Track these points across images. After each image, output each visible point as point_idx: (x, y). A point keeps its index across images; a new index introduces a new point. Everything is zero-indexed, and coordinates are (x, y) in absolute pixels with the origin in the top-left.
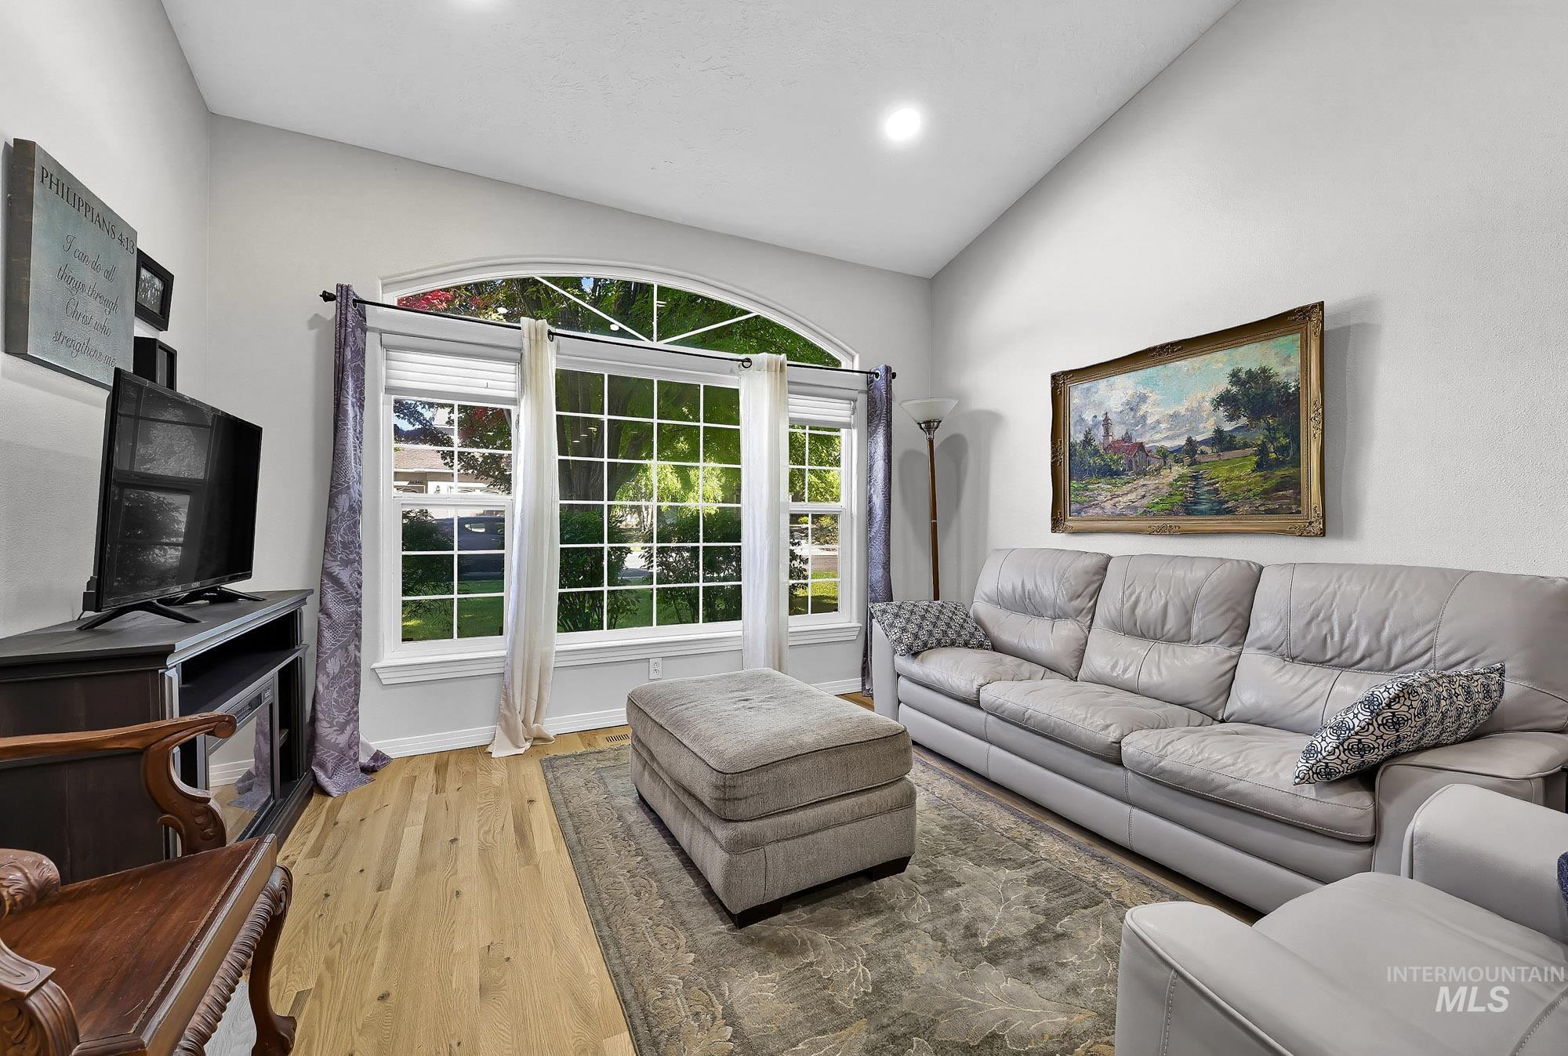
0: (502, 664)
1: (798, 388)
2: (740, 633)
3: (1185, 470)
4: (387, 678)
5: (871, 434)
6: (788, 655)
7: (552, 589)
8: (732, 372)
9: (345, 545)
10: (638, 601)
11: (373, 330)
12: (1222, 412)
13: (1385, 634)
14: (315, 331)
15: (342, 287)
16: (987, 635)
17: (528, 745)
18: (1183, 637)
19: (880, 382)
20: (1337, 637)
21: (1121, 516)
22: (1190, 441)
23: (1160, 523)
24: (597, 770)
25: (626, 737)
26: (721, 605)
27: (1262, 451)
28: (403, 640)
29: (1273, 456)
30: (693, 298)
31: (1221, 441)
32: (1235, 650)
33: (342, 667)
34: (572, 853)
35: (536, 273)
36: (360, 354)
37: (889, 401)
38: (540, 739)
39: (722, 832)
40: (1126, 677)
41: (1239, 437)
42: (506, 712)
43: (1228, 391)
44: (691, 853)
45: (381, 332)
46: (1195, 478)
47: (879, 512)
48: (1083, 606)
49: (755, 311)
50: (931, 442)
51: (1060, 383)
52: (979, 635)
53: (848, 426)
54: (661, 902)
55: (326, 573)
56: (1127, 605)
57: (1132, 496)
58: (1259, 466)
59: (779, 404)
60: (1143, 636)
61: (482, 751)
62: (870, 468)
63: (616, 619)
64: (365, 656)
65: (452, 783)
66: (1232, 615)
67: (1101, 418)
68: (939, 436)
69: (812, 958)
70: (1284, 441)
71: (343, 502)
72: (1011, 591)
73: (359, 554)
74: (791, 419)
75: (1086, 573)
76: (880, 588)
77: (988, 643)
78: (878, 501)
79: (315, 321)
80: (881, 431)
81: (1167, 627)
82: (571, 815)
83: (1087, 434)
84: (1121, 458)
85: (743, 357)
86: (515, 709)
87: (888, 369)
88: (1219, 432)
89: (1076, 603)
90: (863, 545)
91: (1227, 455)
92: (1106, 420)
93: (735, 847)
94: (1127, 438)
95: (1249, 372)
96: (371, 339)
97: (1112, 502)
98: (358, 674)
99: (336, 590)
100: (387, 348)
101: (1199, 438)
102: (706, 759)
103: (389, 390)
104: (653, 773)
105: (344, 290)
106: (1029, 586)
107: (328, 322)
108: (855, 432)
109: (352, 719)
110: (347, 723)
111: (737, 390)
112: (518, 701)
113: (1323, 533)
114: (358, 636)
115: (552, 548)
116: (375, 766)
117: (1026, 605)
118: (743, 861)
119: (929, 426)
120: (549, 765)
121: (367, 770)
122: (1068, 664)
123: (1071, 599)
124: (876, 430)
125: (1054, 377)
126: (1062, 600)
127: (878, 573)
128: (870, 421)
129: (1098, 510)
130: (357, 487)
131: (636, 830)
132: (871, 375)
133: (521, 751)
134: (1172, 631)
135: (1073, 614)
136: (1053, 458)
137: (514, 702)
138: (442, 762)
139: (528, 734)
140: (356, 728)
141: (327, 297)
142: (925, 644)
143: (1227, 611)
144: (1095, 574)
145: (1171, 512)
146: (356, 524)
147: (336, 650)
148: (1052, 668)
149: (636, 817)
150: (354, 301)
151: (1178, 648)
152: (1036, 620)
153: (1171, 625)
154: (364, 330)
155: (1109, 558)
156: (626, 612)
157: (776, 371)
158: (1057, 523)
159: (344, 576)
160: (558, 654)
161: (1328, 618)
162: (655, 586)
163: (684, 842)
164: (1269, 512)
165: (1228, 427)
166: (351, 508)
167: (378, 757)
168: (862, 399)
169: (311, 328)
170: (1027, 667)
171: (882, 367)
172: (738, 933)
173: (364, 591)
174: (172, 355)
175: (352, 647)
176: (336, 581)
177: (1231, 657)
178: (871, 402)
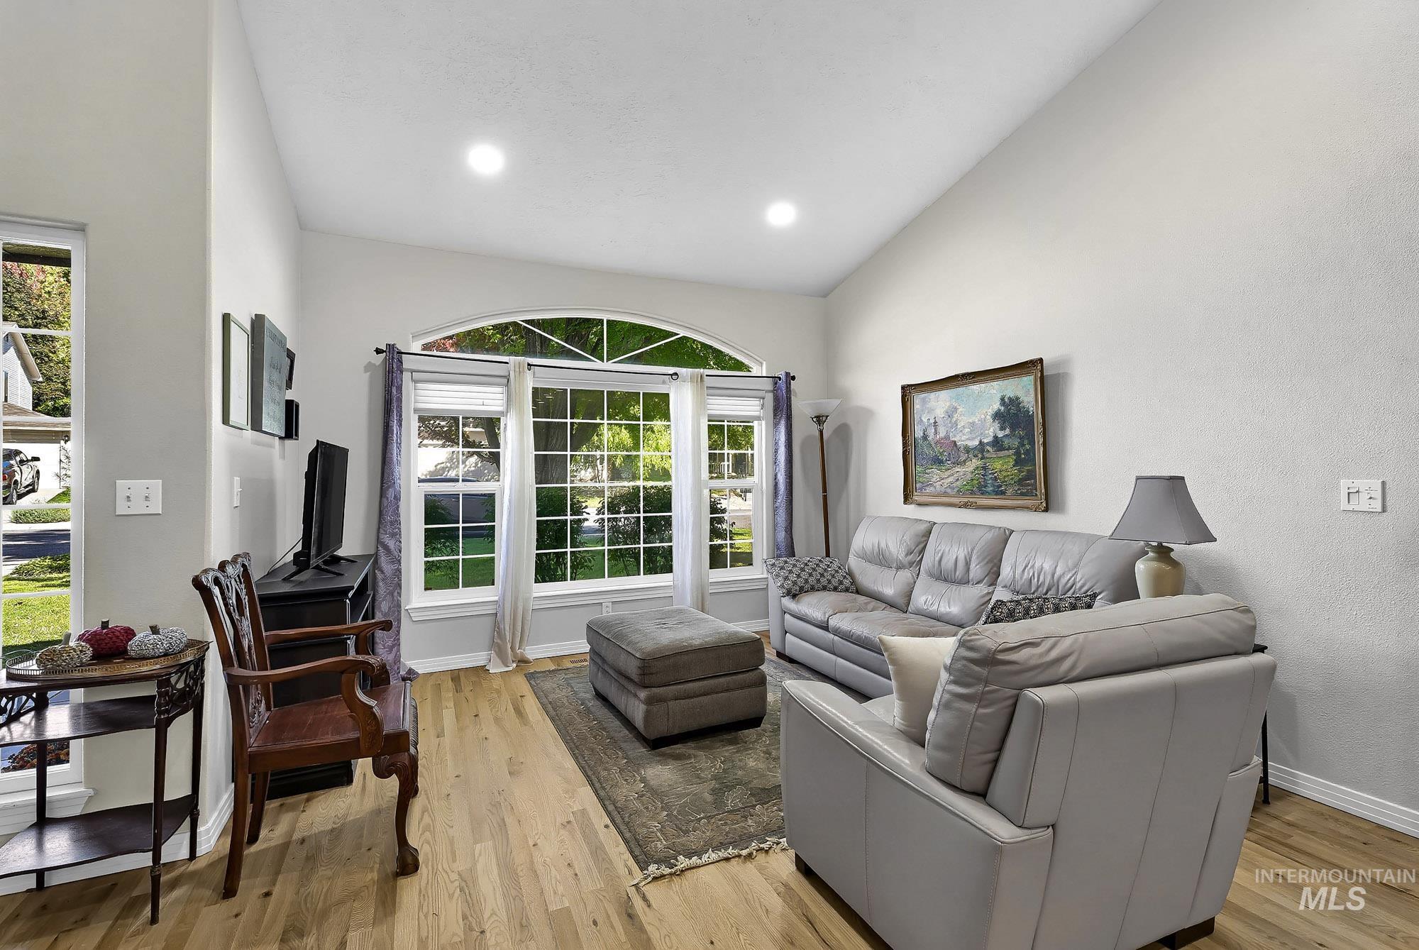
0: (495, 607)
1: (715, 391)
2: (671, 583)
3: (979, 463)
4: (416, 616)
5: (776, 425)
6: (708, 599)
7: (530, 551)
8: (664, 382)
9: (392, 523)
10: (594, 559)
11: (408, 370)
12: (997, 425)
13: (1056, 576)
14: (368, 374)
15: (389, 345)
16: (853, 583)
17: (515, 665)
18: (965, 581)
19: (782, 384)
20: (1036, 579)
21: (945, 494)
22: (981, 442)
23: (966, 500)
24: (566, 679)
25: (585, 660)
26: (660, 561)
27: (1018, 453)
28: (426, 589)
29: (1023, 456)
30: (634, 327)
31: (997, 442)
32: (991, 589)
33: (390, 608)
34: (552, 719)
35: (518, 319)
36: (400, 389)
37: (789, 399)
38: (523, 661)
39: (643, 694)
40: (931, 609)
41: (1006, 441)
42: (499, 641)
43: (999, 410)
44: (626, 713)
45: (412, 371)
46: (984, 468)
47: (782, 487)
48: (913, 560)
49: (682, 333)
50: (821, 432)
51: (908, 392)
52: (847, 582)
53: (758, 418)
54: (609, 740)
55: (379, 541)
56: (937, 559)
57: (951, 479)
58: (1017, 463)
59: (700, 405)
60: (946, 580)
61: (483, 669)
62: (776, 451)
63: (576, 573)
64: (403, 599)
65: (467, 687)
66: (990, 565)
67: (932, 421)
68: (828, 429)
69: (693, 760)
70: (1028, 447)
71: (391, 493)
72: (871, 547)
73: (399, 529)
74: (709, 416)
75: (917, 535)
76: (783, 545)
77: (853, 588)
78: (781, 478)
79: (369, 367)
80: (783, 423)
81: (957, 573)
82: (550, 703)
83: (925, 431)
84: (944, 451)
85: (671, 370)
86: (506, 639)
87: (787, 374)
88: (996, 437)
89: (910, 557)
90: (771, 514)
91: (1002, 454)
92: (935, 422)
93: (649, 701)
94: (947, 437)
95: (1009, 398)
96: (406, 376)
97: (940, 483)
98: (399, 612)
99: (386, 554)
100: (416, 382)
101: (986, 441)
102: (634, 653)
103: (416, 410)
104: (605, 672)
105: (391, 347)
106: (883, 545)
107: (379, 366)
108: (764, 422)
109: (396, 644)
110: (393, 646)
111: (668, 394)
112: (507, 634)
113: (1046, 510)
114: (400, 586)
115: (531, 519)
116: (410, 676)
117: (880, 559)
118: (655, 709)
119: (820, 419)
120: (530, 677)
121: (404, 679)
122: (901, 601)
123: (907, 555)
124: (780, 420)
125: (903, 388)
126: (901, 556)
127: (782, 535)
128: (775, 415)
129: (932, 488)
130: (398, 481)
131: (593, 709)
132: (776, 379)
133: (511, 669)
134: (960, 577)
135: (907, 565)
136: (903, 448)
137: (505, 633)
138: (456, 676)
139: (515, 657)
140: (399, 650)
141: (378, 351)
142: (801, 589)
143: (987, 563)
144: (923, 536)
145: (972, 493)
146: (398, 506)
147: (386, 596)
148: (892, 605)
149: (594, 704)
150: (398, 353)
151: (963, 588)
152: (886, 570)
153: (959, 573)
154: (402, 372)
155: (935, 523)
156: (583, 567)
157: (697, 381)
158: (907, 498)
159: (391, 544)
160: (535, 599)
161: (1033, 566)
162: (606, 548)
163: (622, 708)
164: (1022, 494)
165: (1000, 434)
166: (395, 496)
167: (411, 671)
168: (770, 397)
169: (366, 372)
170: (874, 603)
171: (784, 374)
172: (653, 752)
173: (403, 554)
174: (297, 406)
175: (396, 594)
176: (386, 548)
177: (989, 593)
178: (777, 400)
